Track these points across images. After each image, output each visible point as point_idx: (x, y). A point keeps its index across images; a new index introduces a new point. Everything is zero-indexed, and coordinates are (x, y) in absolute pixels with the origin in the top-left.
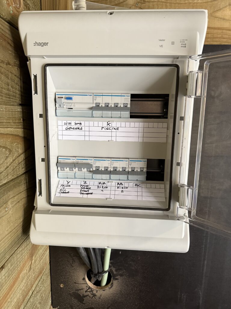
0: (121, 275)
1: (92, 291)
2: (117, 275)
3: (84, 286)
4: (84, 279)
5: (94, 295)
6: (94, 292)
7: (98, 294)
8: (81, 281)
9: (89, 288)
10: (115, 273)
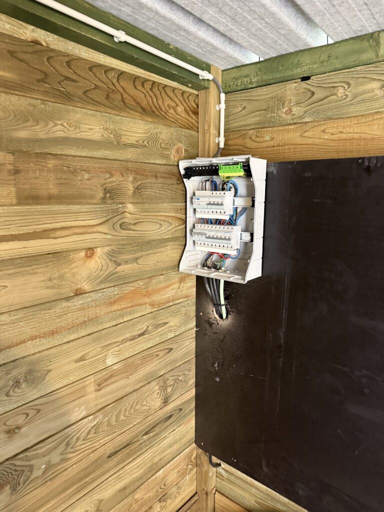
0: (233, 312)
1: (217, 321)
2: (231, 311)
3: (212, 316)
4: (213, 311)
5: (218, 324)
6: (218, 321)
7: (220, 323)
8: (211, 312)
9: (216, 318)
10: (230, 310)
